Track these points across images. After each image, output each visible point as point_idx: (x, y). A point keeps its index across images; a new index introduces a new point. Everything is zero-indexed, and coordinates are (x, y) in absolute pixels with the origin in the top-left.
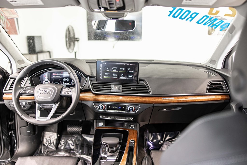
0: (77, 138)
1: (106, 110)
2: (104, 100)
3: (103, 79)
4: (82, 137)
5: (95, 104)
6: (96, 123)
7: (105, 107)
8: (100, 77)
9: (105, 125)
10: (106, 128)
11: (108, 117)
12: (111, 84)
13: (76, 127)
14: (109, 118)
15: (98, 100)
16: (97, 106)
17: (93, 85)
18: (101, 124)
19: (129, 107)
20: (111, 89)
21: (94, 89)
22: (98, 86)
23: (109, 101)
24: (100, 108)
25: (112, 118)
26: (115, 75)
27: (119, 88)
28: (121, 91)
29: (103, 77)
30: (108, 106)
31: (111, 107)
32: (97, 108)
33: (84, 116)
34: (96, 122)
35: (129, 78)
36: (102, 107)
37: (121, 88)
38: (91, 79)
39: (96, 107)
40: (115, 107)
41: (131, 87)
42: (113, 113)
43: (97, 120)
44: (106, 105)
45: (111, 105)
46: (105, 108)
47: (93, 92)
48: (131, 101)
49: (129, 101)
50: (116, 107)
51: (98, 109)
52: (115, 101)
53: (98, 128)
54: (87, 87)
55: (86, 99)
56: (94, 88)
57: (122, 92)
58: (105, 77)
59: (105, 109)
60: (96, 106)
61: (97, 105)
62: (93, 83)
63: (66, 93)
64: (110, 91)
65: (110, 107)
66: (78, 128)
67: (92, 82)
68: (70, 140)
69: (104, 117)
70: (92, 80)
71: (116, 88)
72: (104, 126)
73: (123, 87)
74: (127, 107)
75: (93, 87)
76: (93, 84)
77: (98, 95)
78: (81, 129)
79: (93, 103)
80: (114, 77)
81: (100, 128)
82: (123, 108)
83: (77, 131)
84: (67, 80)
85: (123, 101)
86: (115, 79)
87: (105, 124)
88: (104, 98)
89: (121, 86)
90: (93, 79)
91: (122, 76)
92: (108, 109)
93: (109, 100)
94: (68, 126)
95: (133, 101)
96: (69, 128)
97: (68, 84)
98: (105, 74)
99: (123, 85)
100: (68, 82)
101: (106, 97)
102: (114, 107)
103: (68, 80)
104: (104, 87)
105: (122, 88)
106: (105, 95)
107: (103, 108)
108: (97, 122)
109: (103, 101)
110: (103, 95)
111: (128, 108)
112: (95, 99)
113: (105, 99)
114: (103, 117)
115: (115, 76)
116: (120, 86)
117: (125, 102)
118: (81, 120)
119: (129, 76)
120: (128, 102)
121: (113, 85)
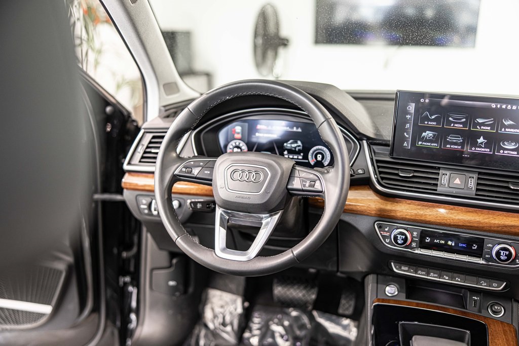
0: (297, 319)
1: (415, 248)
2: (411, 215)
3: (413, 149)
4: (312, 318)
5: (380, 227)
6: (376, 285)
7: (412, 237)
8: (405, 144)
9: (404, 295)
10: (409, 304)
11: (420, 272)
12: (439, 168)
13: (298, 288)
14: (421, 275)
15: (392, 214)
16: (386, 232)
17: (379, 167)
18: (391, 290)
19: (497, 248)
20: (439, 183)
21: (383, 178)
22: (396, 172)
23: (429, 221)
24: (396, 238)
25: (433, 277)
26: (454, 140)
27: (466, 183)
28: (475, 192)
29: (414, 143)
30: (423, 235)
31: (432, 241)
32: (388, 241)
33: (335, 258)
34: (375, 281)
35: (506, 152)
36: (404, 237)
37: (472, 183)
38: (374, 147)
39: (385, 237)
40: (446, 242)
41: (508, 182)
42: (439, 261)
43: (379, 276)
44: (415, 234)
45: (433, 235)
46: (412, 241)
47: (379, 187)
48: (505, 229)
49: (499, 229)
50: (450, 243)
51: (390, 243)
52: (448, 222)
53: (383, 300)
54: (360, 171)
55: (354, 208)
56: (382, 175)
57: (476, 195)
58: (420, 143)
59: (414, 245)
60: (385, 234)
61: (386, 230)
62: (378, 161)
63: (304, 186)
64: (436, 190)
65: (428, 240)
66: (304, 292)
67: (374, 158)
68: (276, 320)
69: (404, 271)
70: (376, 151)
71: (457, 181)
72: (403, 297)
73: (479, 179)
74: (490, 245)
75: (380, 173)
76: (379, 164)
77: (391, 199)
78: (314, 297)
79: (373, 221)
80: (452, 146)
81: (388, 301)
82: (475, 247)
83: (302, 301)
84: (295, 148)
85: (476, 225)
86: (456, 151)
87: (404, 290)
88: (412, 210)
89: (476, 176)
90: (378, 149)
91: (482, 143)
92: (423, 245)
93: (428, 219)
94: (278, 283)
95: (513, 230)
96: (280, 289)
97: (298, 159)
98: (424, 134)
99: (480, 173)
100: (298, 153)
101: (419, 207)
102: (443, 242)
103: (299, 146)
104: (414, 177)
105: (478, 184)
106: (418, 202)
107: (406, 240)
108: (377, 283)
109: (409, 220)
110: (409, 201)
111: (491, 249)
112: (381, 210)
113: (416, 215)
114: (403, 268)
115: (455, 144)
116: (471, 175)
117: (485, 231)
118: (313, 268)
119: (505, 145)
120: (495, 229)
121: (444, 172)
